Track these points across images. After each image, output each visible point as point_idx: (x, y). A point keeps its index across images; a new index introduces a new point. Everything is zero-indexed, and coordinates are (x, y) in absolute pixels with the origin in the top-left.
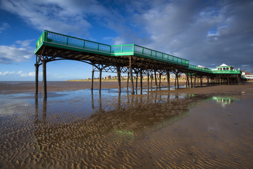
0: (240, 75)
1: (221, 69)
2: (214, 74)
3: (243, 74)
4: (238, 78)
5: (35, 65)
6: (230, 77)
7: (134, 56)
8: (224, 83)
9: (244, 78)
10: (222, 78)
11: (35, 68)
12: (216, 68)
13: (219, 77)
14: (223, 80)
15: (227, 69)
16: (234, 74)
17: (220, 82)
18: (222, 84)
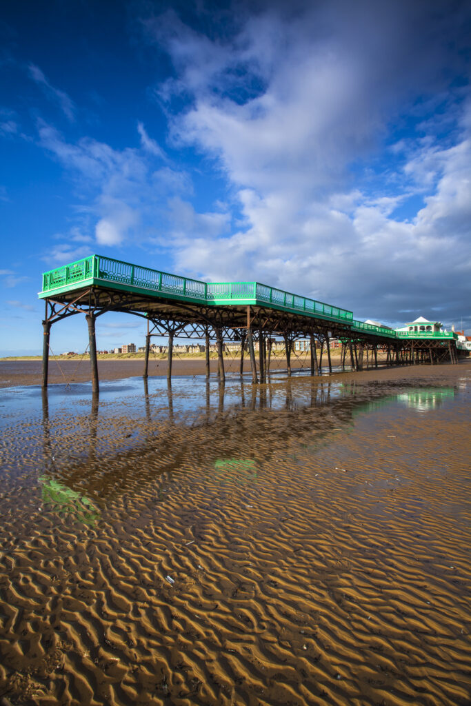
0: (453, 342)
1: (416, 328)
2: (402, 340)
3: (461, 339)
4: (450, 350)
5: (44, 323)
6: (435, 346)
7: (256, 306)
8: (422, 360)
9: (463, 349)
10: (417, 350)
11: (42, 329)
12: (406, 327)
13: (413, 346)
14: (420, 354)
15: (429, 328)
16: (442, 341)
17: (413, 358)
18: (418, 362)
